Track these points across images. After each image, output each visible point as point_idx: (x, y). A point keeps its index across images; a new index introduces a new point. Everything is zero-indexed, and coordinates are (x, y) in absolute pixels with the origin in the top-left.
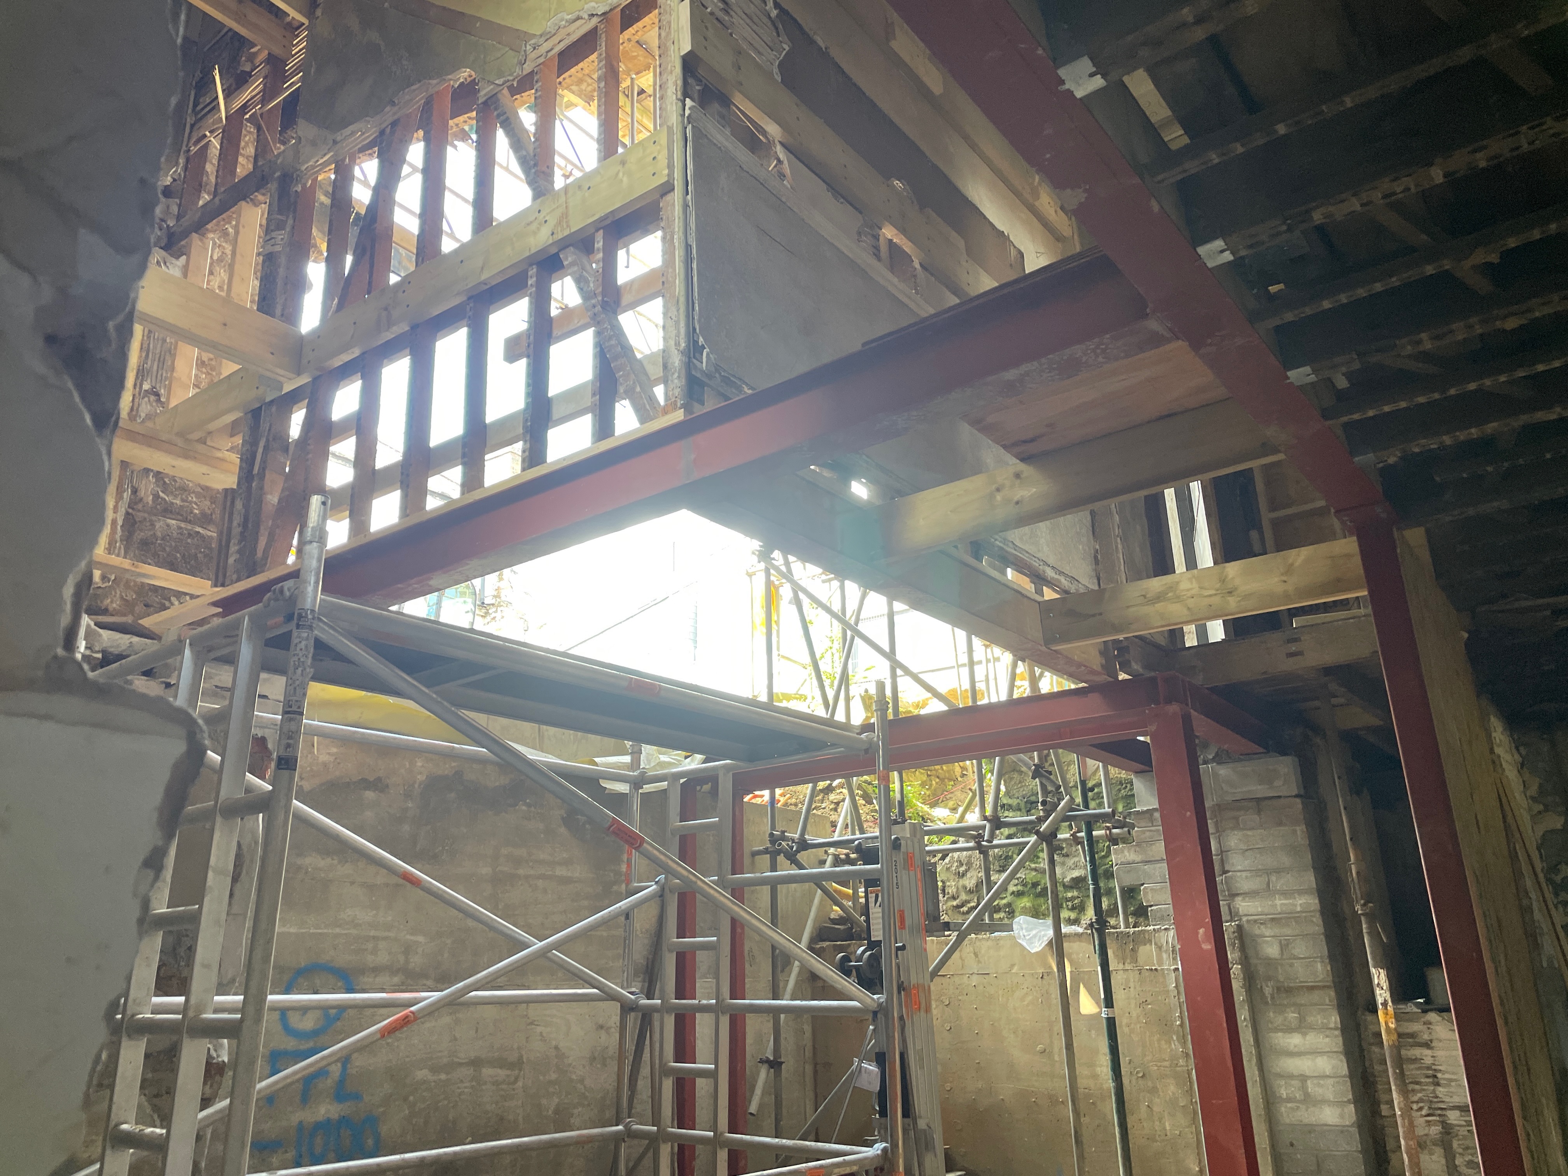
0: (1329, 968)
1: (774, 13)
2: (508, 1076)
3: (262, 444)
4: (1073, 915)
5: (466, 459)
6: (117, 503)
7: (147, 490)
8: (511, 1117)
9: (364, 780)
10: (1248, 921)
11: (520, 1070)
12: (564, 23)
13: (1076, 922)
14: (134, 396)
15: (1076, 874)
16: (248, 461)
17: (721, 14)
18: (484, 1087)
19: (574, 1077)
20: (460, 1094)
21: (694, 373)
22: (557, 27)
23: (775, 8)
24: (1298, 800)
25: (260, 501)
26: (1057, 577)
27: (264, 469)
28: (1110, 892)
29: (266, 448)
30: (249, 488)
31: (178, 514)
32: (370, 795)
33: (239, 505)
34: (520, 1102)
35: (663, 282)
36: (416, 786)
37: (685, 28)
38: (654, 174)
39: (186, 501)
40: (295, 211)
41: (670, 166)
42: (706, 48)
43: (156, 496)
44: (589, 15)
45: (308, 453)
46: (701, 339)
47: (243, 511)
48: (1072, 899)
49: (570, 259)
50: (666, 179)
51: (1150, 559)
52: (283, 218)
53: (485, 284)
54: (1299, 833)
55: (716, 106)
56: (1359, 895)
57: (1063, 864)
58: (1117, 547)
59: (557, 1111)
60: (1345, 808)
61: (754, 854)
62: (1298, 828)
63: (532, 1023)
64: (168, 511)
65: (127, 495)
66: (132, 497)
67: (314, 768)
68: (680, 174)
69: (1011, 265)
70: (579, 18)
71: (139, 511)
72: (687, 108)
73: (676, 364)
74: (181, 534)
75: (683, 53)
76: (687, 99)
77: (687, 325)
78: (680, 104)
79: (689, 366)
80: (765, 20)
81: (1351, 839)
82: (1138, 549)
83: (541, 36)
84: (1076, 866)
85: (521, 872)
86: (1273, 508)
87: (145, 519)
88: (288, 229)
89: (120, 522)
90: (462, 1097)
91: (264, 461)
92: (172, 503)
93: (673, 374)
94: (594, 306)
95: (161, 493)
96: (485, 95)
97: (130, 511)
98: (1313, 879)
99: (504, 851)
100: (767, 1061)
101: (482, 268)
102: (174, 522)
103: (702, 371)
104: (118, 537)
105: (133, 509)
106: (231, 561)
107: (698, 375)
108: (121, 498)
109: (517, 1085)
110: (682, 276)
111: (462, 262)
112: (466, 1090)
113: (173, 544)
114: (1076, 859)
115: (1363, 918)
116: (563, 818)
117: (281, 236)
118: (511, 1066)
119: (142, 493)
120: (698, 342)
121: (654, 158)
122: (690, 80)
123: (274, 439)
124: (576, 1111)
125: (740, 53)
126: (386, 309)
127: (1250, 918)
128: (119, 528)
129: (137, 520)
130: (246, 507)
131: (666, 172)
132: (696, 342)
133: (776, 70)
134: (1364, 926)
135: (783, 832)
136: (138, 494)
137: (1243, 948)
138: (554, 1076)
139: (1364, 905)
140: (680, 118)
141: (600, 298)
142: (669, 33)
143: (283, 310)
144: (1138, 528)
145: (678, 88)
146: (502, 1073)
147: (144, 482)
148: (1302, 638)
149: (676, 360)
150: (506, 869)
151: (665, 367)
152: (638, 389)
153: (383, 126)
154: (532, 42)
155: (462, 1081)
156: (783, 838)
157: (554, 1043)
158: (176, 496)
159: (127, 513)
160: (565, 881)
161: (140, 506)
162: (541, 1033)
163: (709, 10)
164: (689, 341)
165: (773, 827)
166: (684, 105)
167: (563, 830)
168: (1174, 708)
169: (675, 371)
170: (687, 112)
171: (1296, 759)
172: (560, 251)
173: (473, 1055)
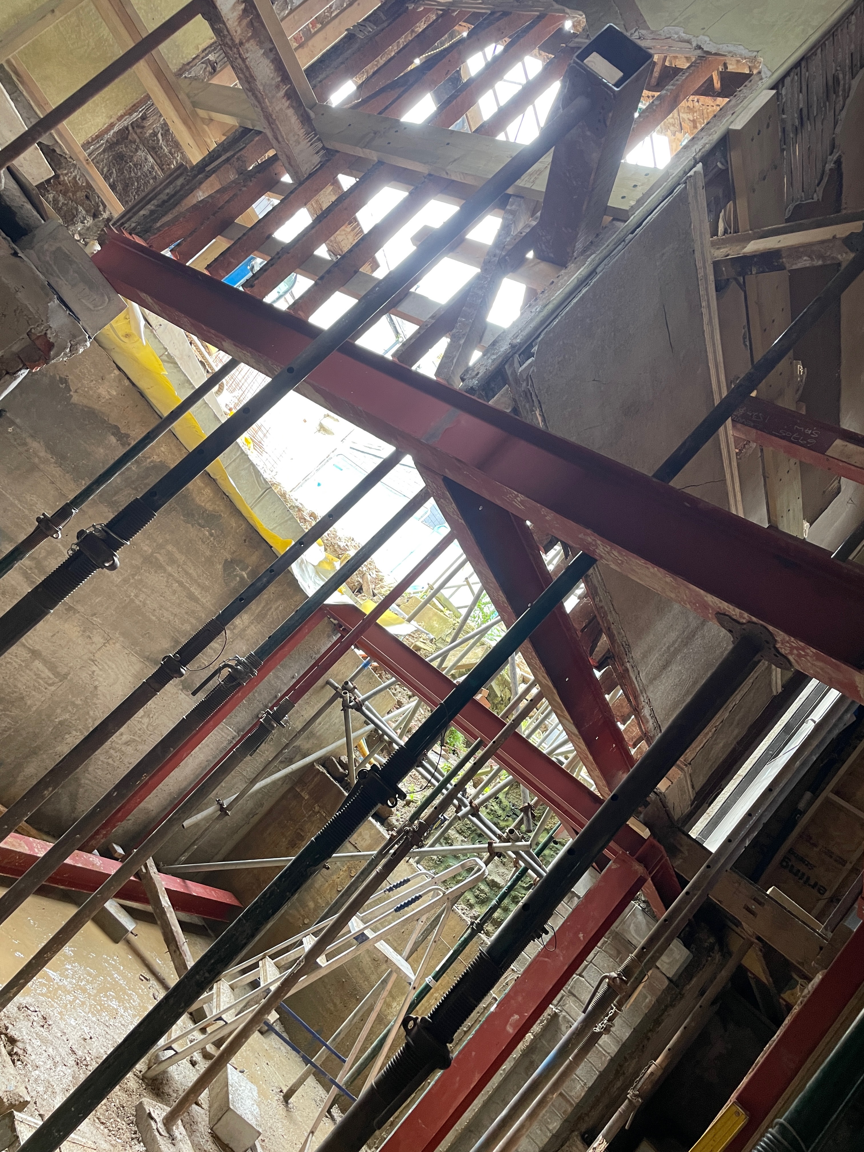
0: (583, 1094)
1: (830, 166)
2: (49, 678)
3: (228, 154)
4: (472, 901)
5: (320, 282)
6: (125, 115)
7: (152, 124)
8: (29, 702)
9: (116, 427)
10: (564, 1016)
11: (61, 681)
12: (676, 36)
13: (471, 906)
14: (198, 56)
15: (498, 879)
16: (212, 156)
17: (789, 128)
18: (28, 671)
19: (91, 713)
20: (8, 663)
21: (506, 367)
22: (668, 36)
23: (835, 163)
24: (667, 982)
25: (192, 190)
26: (649, 717)
27: (214, 172)
28: (506, 910)
29: (228, 160)
30: (195, 176)
31: (160, 158)
32: (113, 440)
33: (180, 182)
34: (43, 699)
35: (553, 282)
36: (149, 460)
37: (751, 111)
38: (623, 197)
39: (172, 155)
40: (394, 20)
41: (640, 202)
42: (752, 140)
43: (155, 134)
44: (697, 45)
45: (245, 186)
46: (536, 348)
47: (178, 188)
48: (482, 891)
49: (514, 207)
50: (627, 208)
51: (724, 756)
52: (384, 18)
53: (447, 173)
54: (647, 1000)
55: (720, 193)
56: (639, 1086)
57: (497, 866)
58: (707, 733)
59: (61, 723)
60: (685, 1028)
61: (328, 683)
62: (649, 997)
63: (93, 661)
64: (154, 150)
65: (136, 116)
66: (140, 120)
67: (91, 392)
68: (641, 214)
69: (824, 492)
70: (689, 42)
71: (136, 133)
72: (694, 169)
73: (502, 350)
74: (150, 172)
75: (732, 127)
76: (701, 164)
77: (536, 329)
78: (692, 163)
79: (507, 359)
80: (819, 166)
81: (669, 1049)
82: (721, 745)
83: (652, 32)
84: (502, 875)
85: (169, 569)
86: (837, 792)
87: (135, 142)
88: (379, 28)
89: (116, 129)
90: (8, 666)
91: (218, 167)
92: (162, 148)
93: (493, 354)
94: (495, 256)
95: (159, 135)
96: (577, 43)
97: (130, 128)
98: (628, 1035)
99: (170, 547)
100: (221, 805)
101: (455, 160)
102: (152, 160)
103: (514, 372)
104: (106, 137)
105: (133, 128)
106: (142, 212)
107: (509, 372)
108: (130, 114)
109: (50, 688)
110: (568, 289)
111: (448, 144)
112: (14, 664)
113: (139, 174)
114: (506, 872)
115: (627, 1101)
116: (226, 560)
117: (371, 28)
118: (57, 674)
119: (147, 123)
120: (533, 347)
121: (635, 186)
122: (718, 154)
123: (238, 159)
124: (74, 733)
125: (776, 168)
126: (375, 133)
127: (568, 1016)
128: (112, 132)
129: (130, 137)
130: (183, 186)
131: (633, 203)
132: (531, 346)
133: (791, 207)
134: (623, 1107)
135: (355, 688)
136: (145, 122)
137: (545, 1029)
138: (78, 702)
139: (636, 1096)
140: (682, 172)
141: (504, 254)
142: (737, 105)
143: (325, 78)
144: (736, 732)
145: (703, 150)
146: (47, 673)
147: (155, 118)
148: (766, 907)
149: (504, 347)
150: (161, 559)
151: (494, 343)
152: (462, 342)
153: (497, 9)
154: (643, 32)
155: (16, 656)
156: (352, 691)
157: (97, 683)
158: (167, 145)
159: (127, 128)
160: (192, 597)
161: (139, 131)
162: (93, 672)
163: (784, 116)
164: (526, 342)
165: (352, 680)
166: (694, 166)
167: (220, 567)
168: (639, 869)
169: (497, 353)
170: (691, 173)
171: (691, 956)
172: (514, 195)
173: (37, 647)
